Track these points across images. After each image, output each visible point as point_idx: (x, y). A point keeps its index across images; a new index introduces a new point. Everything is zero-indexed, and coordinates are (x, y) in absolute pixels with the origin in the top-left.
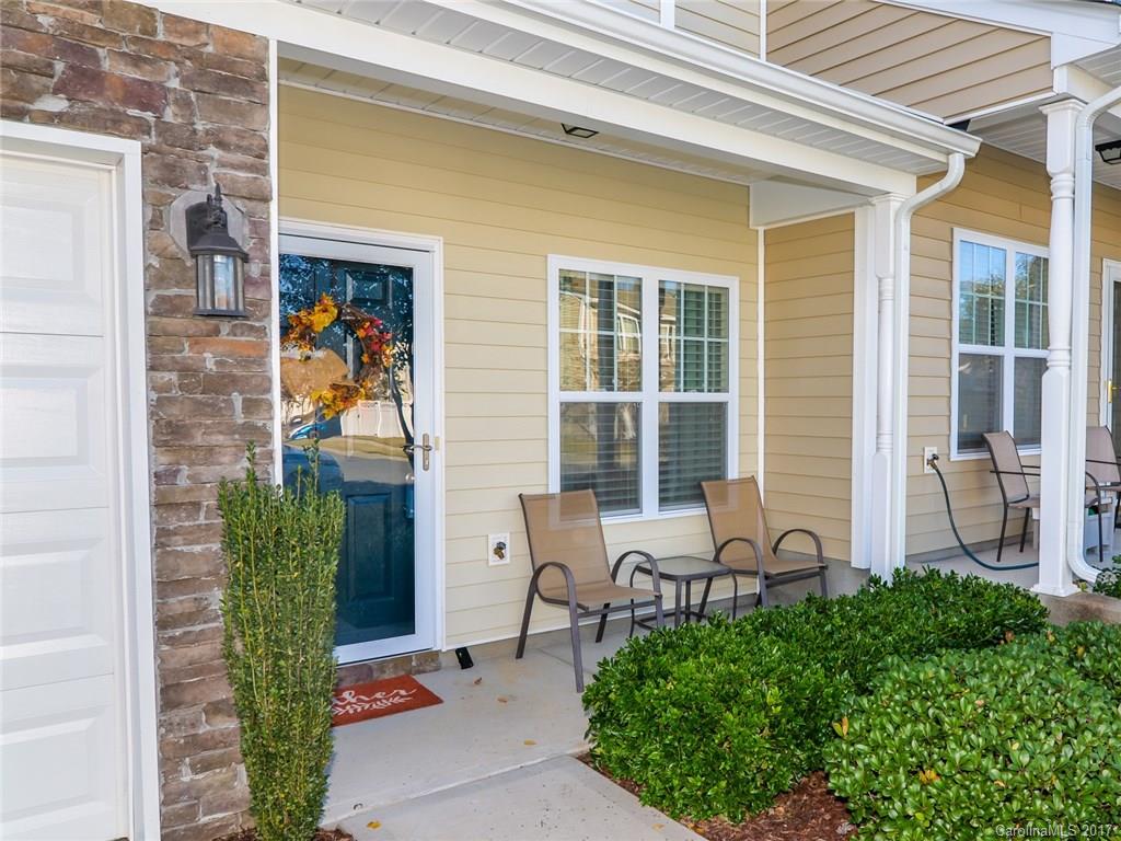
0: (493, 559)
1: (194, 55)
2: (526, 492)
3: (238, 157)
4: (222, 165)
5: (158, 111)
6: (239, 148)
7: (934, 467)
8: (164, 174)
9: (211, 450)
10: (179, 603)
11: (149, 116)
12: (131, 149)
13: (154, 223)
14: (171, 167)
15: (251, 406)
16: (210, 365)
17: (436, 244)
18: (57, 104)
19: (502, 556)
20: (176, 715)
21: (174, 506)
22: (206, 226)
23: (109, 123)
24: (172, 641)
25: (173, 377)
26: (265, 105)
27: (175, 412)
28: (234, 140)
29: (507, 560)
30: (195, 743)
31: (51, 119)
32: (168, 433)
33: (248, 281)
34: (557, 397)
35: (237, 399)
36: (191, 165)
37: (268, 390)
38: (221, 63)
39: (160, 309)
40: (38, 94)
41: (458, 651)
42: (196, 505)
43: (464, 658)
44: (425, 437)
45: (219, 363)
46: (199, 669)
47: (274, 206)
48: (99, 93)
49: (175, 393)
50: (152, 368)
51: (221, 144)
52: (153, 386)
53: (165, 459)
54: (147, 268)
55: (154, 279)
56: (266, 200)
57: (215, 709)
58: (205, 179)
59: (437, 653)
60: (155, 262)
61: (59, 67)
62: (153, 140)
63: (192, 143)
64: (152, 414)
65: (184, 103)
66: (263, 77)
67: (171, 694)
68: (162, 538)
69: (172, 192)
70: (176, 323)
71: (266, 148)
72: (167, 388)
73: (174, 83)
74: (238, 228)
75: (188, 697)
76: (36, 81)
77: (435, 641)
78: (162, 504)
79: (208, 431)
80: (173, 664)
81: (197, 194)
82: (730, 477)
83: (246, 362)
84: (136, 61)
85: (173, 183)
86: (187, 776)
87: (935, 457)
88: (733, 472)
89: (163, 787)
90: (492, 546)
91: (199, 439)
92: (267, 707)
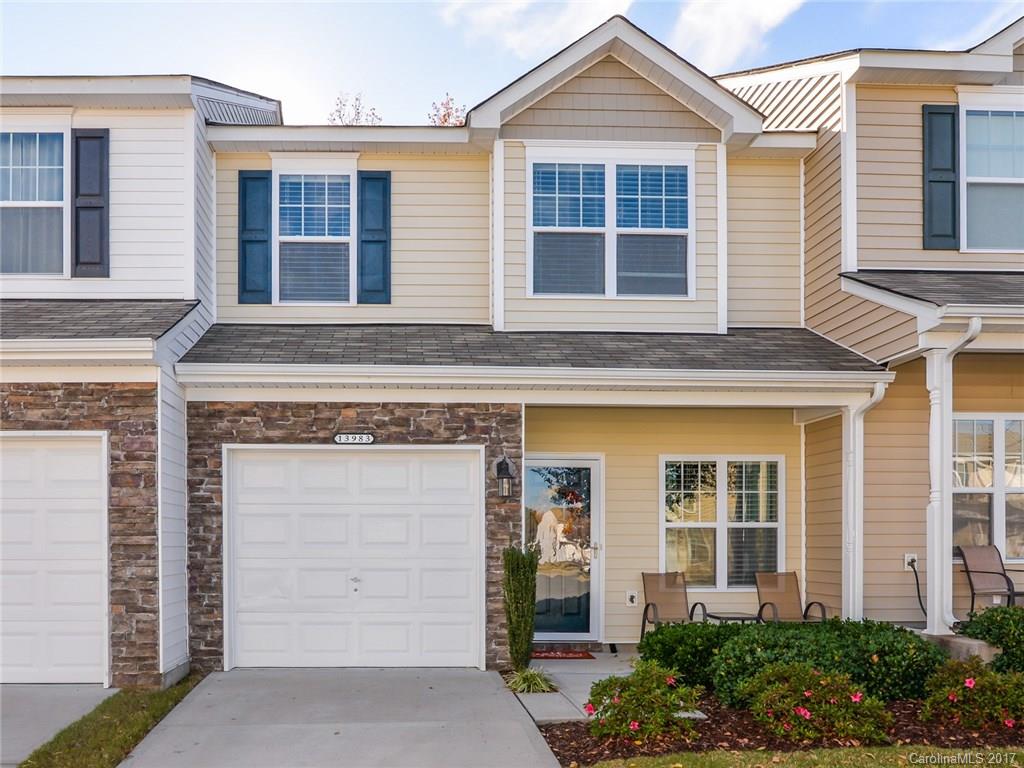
0: (629, 604)
1: (500, 414)
2: (645, 572)
3: (513, 445)
4: (508, 448)
5: (490, 434)
6: (513, 442)
7: (913, 567)
8: (491, 453)
9: (503, 540)
10: (493, 589)
11: (487, 436)
12: (482, 447)
13: (488, 469)
14: (492, 451)
15: (515, 526)
16: (503, 513)
17: (602, 457)
18: (463, 437)
19: (633, 602)
20: (490, 625)
21: (492, 558)
22: (503, 469)
23: (476, 441)
24: (491, 601)
25: (492, 517)
26: (521, 426)
27: (492, 528)
28: (511, 439)
29: (635, 604)
30: (496, 636)
31: (463, 442)
32: (491, 535)
33: (514, 485)
34: (664, 525)
35: (511, 524)
36: (498, 449)
37: (521, 521)
38: (508, 415)
39: (489, 496)
40: (459, 436)
41: (611, 645)
42: (498, 558)
43: (613, 648)
44: (596, 544)
45: (506, 512)
46: (498, 611)
47: (523, 459)
48: (474, 432)
49: (493, 522)
50: (487, 514)
51: (507, 441)
52: (487, 520)
53: (490, 543)
54: (486, 483)
55: (488, 487)
56: (520, 457)
57: (502, 626)
58: (502, 454)
59: (601, 644)
60: (488, 481)
61: (464, 426)
62: (487, 444)
63: (500, 442)
64: (486, 529)
65: (497, 430)
66: (520, 417)
67: (489, 619)
68: (488, 568)
69: (492, 459)
70: (493, 500)
71: (521, 440)
72: (491, 520)
73: (494, 425)
74: (512, 469)
75: (495, 619)
76: (459, 431)
77: (599, 636)
78: (488, 557)
79: (503, 534)
80: (491, 608)
81: (500, 459)
82: (779, 571)
83: (513, 512)
84: (483, 420)
85: (494, 456)
86: (494, 646)
87: (913, 561)
88: (781, 568)
89: (487, 647)
90: (628, 597)
91: (500, 537)
92: (514, 619)
